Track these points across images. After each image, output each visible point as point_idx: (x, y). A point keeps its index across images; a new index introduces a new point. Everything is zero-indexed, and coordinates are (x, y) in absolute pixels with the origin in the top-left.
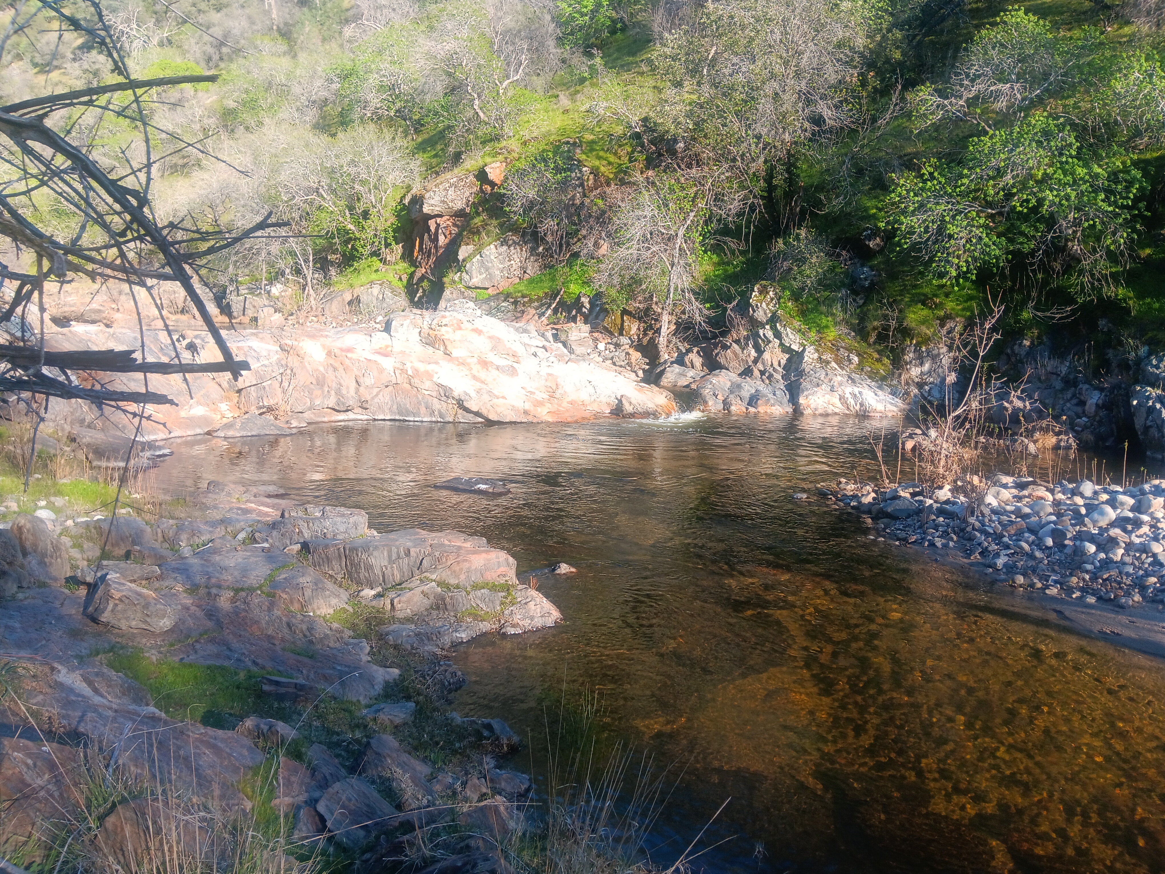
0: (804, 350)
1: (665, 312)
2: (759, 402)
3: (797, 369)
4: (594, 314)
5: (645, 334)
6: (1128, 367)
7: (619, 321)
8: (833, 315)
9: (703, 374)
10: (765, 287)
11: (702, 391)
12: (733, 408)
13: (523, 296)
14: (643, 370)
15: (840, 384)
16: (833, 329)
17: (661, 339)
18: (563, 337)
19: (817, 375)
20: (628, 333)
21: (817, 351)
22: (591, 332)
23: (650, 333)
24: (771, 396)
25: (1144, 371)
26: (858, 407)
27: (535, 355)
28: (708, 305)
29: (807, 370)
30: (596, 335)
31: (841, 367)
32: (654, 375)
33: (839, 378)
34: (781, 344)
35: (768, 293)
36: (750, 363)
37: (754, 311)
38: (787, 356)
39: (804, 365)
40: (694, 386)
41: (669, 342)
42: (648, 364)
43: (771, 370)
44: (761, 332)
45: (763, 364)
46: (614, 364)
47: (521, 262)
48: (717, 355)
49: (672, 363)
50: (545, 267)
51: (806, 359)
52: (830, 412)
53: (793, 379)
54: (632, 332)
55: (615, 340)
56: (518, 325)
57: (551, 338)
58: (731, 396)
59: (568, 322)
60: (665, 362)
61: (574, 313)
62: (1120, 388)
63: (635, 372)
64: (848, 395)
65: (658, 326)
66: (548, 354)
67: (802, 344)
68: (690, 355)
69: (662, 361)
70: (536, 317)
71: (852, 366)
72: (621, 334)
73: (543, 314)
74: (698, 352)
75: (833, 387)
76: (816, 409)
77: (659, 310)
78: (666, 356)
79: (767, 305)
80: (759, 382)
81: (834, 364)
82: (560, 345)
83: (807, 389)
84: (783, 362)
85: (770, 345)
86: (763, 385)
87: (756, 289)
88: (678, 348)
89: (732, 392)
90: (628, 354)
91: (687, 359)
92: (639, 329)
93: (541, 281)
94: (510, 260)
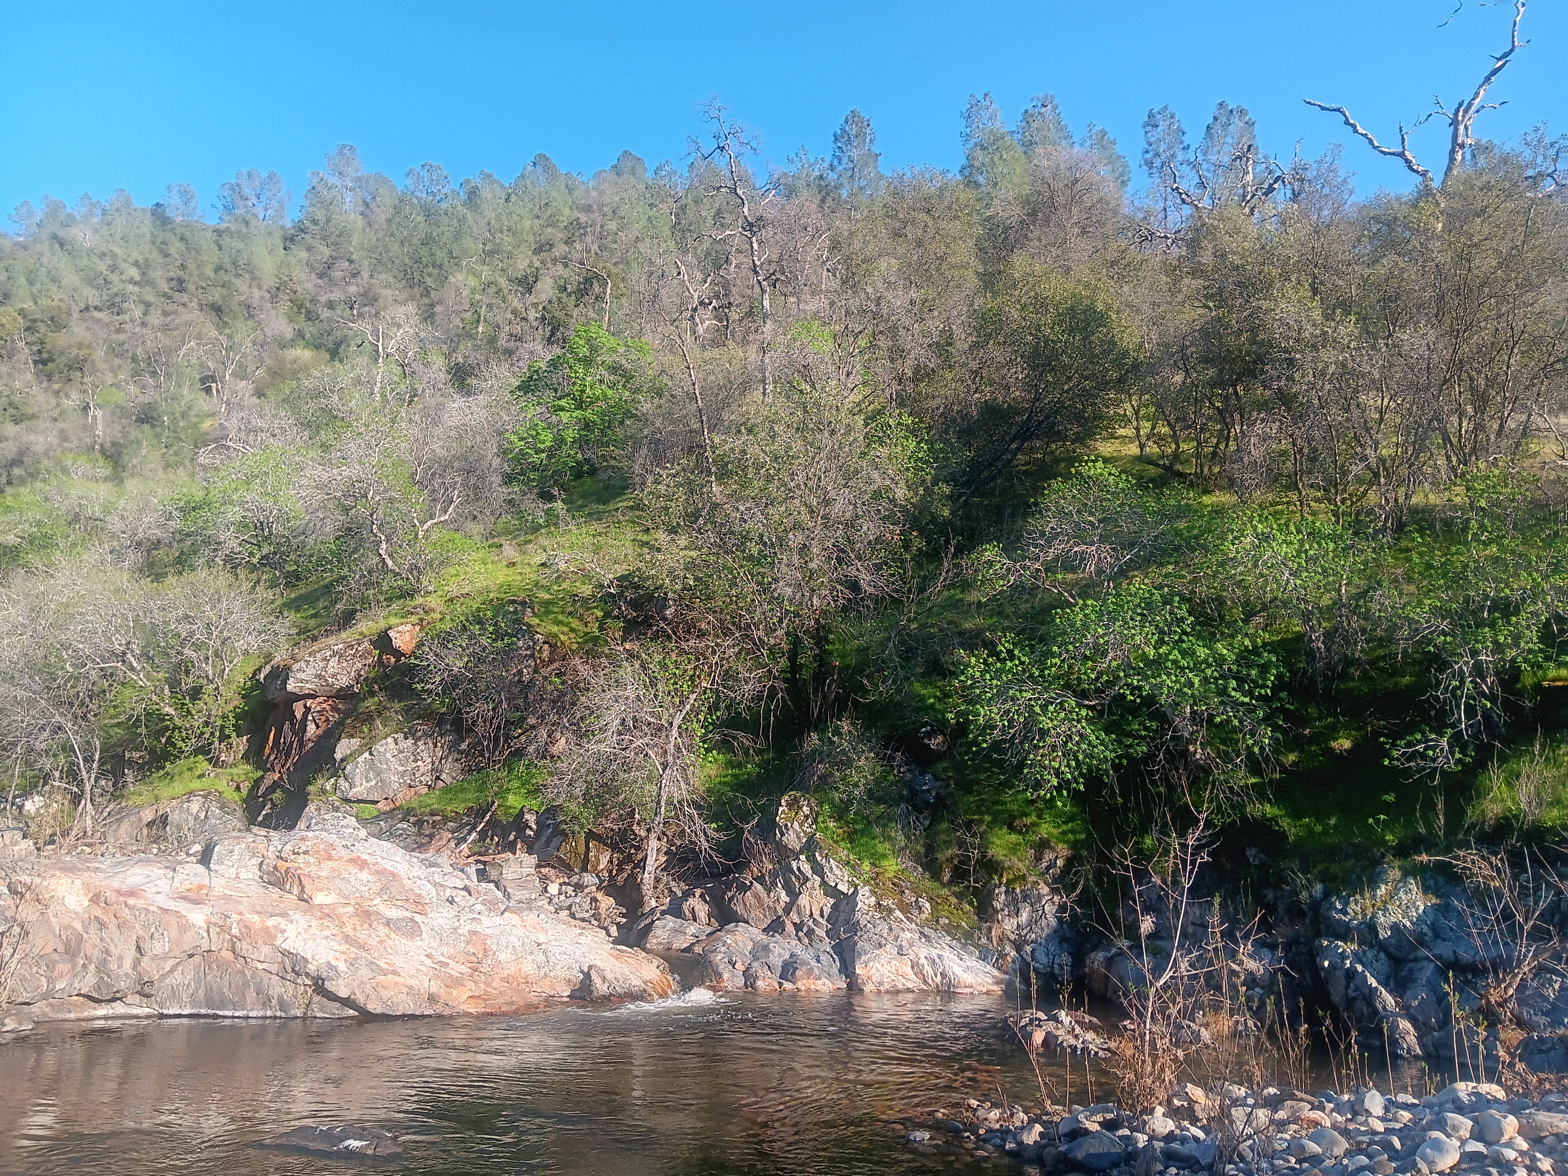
0: (856, 892)
1: (653, 835)
2: (799, 974)
3: (847, 922)
4: (544, 839)
5: (620, 870)
6: (1302, 914)
7: (582, 850)
8: (891, 839)
9: (709, 930)
10: (797, 799)
11: (711, 956)
12: (761, 984)
13: (433, 814)
14: (618, 924)
15: (911, 945)
16: (892, 861)
17: (646, 875)
18: (494, 876)
19: (877, 930)
20: (595, 867)
21: (873, 893)
22: (539, 866)
23: (628, 867)
24: (813, 963)
25: (1328, 919)
26: (938, 980)
27: (451, 901)
28: (714, 825)
29: (863, 922)
30: (545, 871)
31: (908, 918)
32: (634, 933)
33: (908, 935)
34: (824, 883)
35: (800, 808)
36: (780, 912)
37: (782, 834)
38: (832, 901)
39: (858, 915)
40: (697, 949)
41: (657, 880)
42: (624, 915)
43: (811, 923)
44: (794, 864)
45: (799, 913)
46: (573, 916)
47: (433, 763)
48: (731, 899)
49: (663, 913)
50: (471, 771)
51: (860, 905)
52: (900, 987)
53: (843, 936)
54: (601, 867)
55: (575, 879)
56: (422, 856)
57: (474, 877)
58: (755, 965)
59: (502, 852)
60: (653, 910)
61: (512, 837)
62: (1299, 944)
63: (606, 928)
64: (923, 961)
65: (640, 856)
66: (472, 900)
67: (851, 883)
68: (691, 901)
69: (647, 909)
70: (451, 844)
71: (923, 916)
72: (584, 869)
73: (464, 840)
74: (702, 896)
75: (900, 948)
76: (881, 984)
77: (643, 833)
78: (653, 904)
79: (801, 825)
80: (794, 942)
81: (898, 913)
82: (492, 886)
83: (866, 953)
84: (827, 911)
85: (809, 884)
86: (800, 946)
87: (783, 802)
88: (671, 891)
89: (755, 958)
90: (594, 900)
91: (685, 907)
92: (611, 861)
93: (463, 790)
94: (416, 761)
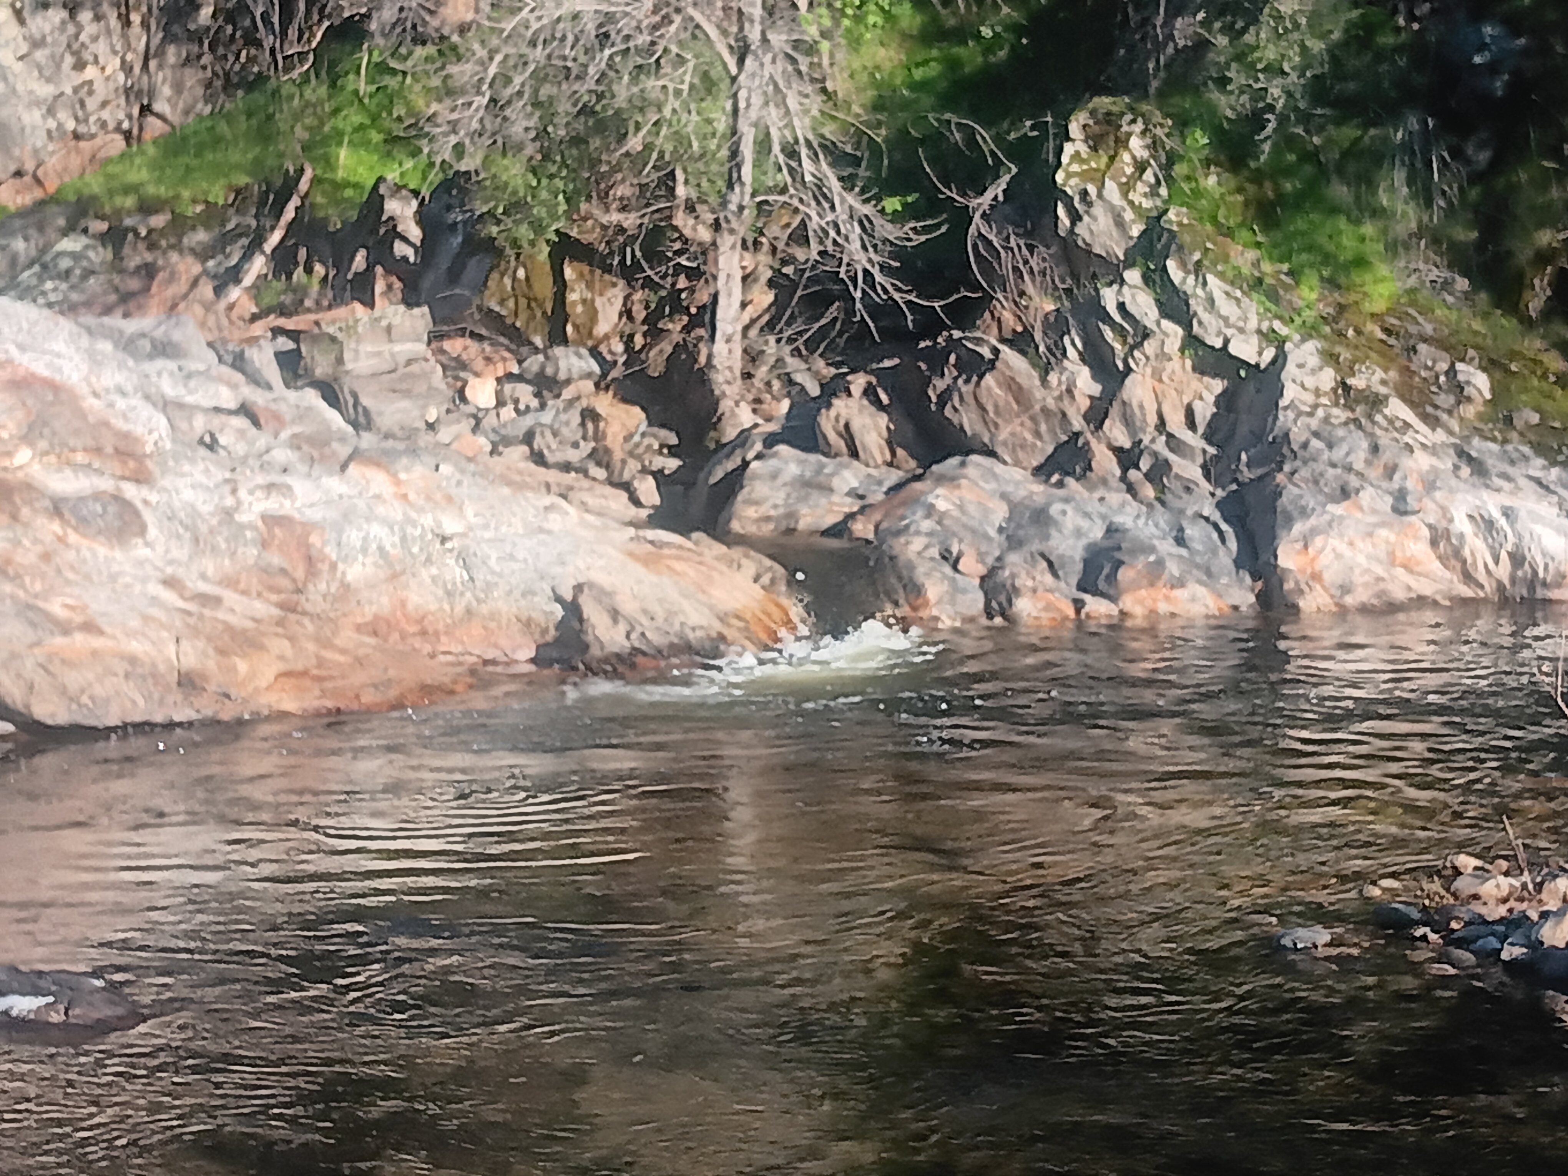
0: (1280, 360)
1: (726, 241)
2: (1124, 575)
3: (1258, 436)
4: (444, 262)
5: (654, 333)
7: (545, 288)
8: (1377, 212)
9: (894, 476)
10: (1110, 120)
11: (897, 545)
12: (1024, 606)
13: (146, 208)
14: (658, 475)
15: (1430, 485)
16: (1383, 270)
17: (720, 347)
18: (322, 368)
19: (1338, 454)
20: (586, 331)
21: (1330, 358)
22: (435, 337)
23: (675, 326)
24: (1167, 546)
26: (1503, 571)
27: (211, 446)
28: (893, 204)
29: (1298, 435)
30: (455, 346)
31: (1425, 418)
32: (700, 495)
33: (1422, 461)
34: (1192, 342)
35: (1122, 142)
36: (1077, 424)
37: (1075, 217)
38: (1218, 386)
39: (1285, 418)
40: (863, 528)
41: (752, 357)
42: (673, 451)
43: (1160, 446)
44: (1109, 297)
45: (1128, 421)
46: (539, 459)
47: (126, 68)
48: (944, 398)
49: (771, 441)
50: (229, 86)
51: (1290, 392)
52: (1399, 595)
53: (1247, 474)
54: (602, 328)
55: (534, 363)
56: (131, 326)
57: (272, 373)
58: (1014, 558)
59: (337, 301)
60: (744, 436)
61: (360, 261)
63: (626, 487)
64: (1462, 525)
65: (703, 297)
67: (1268, 337)
68: (839, 404)
69: (730, 433)
70: (206, 290)
71: (1469, 411)
72: (557, 337)
73: (234, 275)
74: (869, 392)
75: (1401, 496)
76: (1346, 589)
77: (704, 234)
78: (746, 417)
79: (1126, 189)
80: (1117, 497)
81: (1397, 408)
82: (312, 397)
83: (1304, 513)
84: (1205, 411)
85: (1150, 347)
86: (1133, 507)
87: (1074, 129)
88: (791, 382)
89: (1014, 542)
90: (590, 415)
91: (827, 423)
92: (627, 313)
93: (217, 141)
94: (79, 66)
